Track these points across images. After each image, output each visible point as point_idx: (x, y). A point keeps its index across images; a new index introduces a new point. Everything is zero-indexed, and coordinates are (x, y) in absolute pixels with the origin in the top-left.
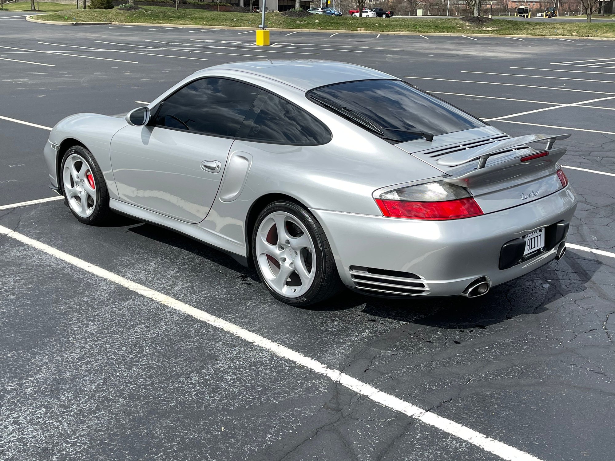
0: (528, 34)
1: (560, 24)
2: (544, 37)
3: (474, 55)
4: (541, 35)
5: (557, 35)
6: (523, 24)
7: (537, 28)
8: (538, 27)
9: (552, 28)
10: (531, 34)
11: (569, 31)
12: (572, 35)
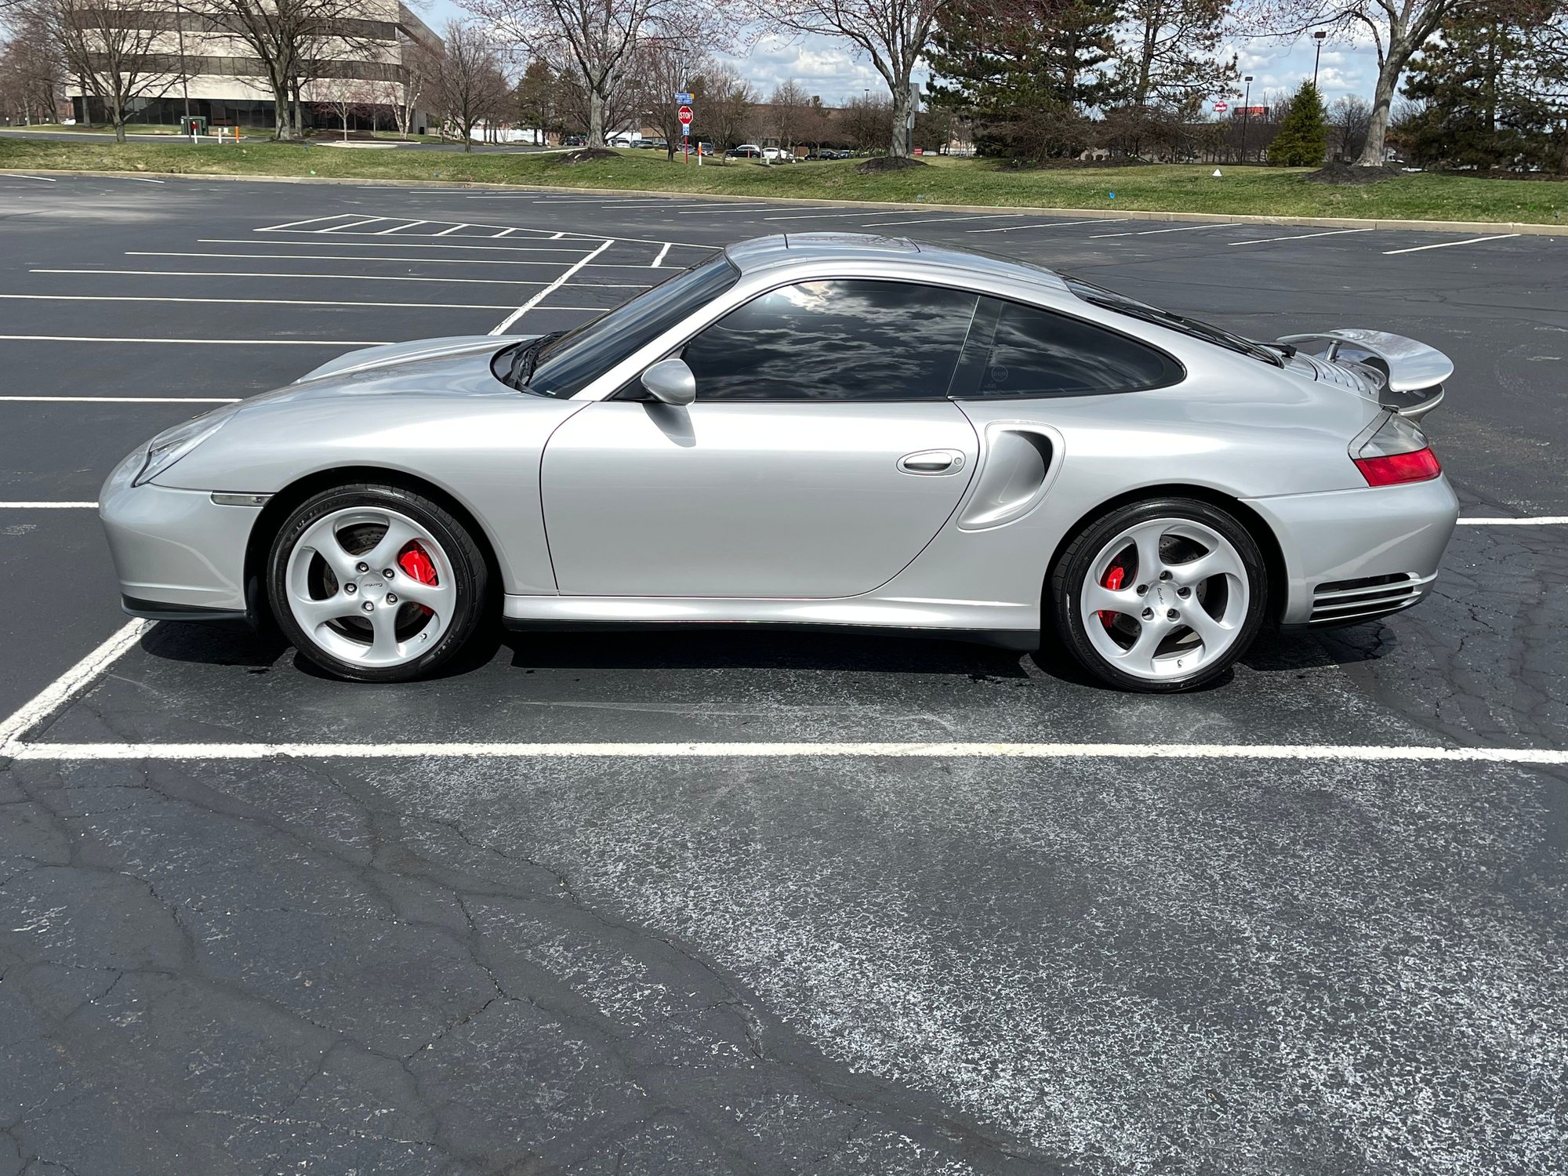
0: (39, 166)
1: (99, 146)
2: (80, 173)
3: (30, 216)
4: (70, 168)
5: (106, 168)
6: (16, 143)
7: (55, 154)
8: (54, 151)
9: (87, 153)
10: (47, 167)
11: (128, 160)
12: (137, 170)
